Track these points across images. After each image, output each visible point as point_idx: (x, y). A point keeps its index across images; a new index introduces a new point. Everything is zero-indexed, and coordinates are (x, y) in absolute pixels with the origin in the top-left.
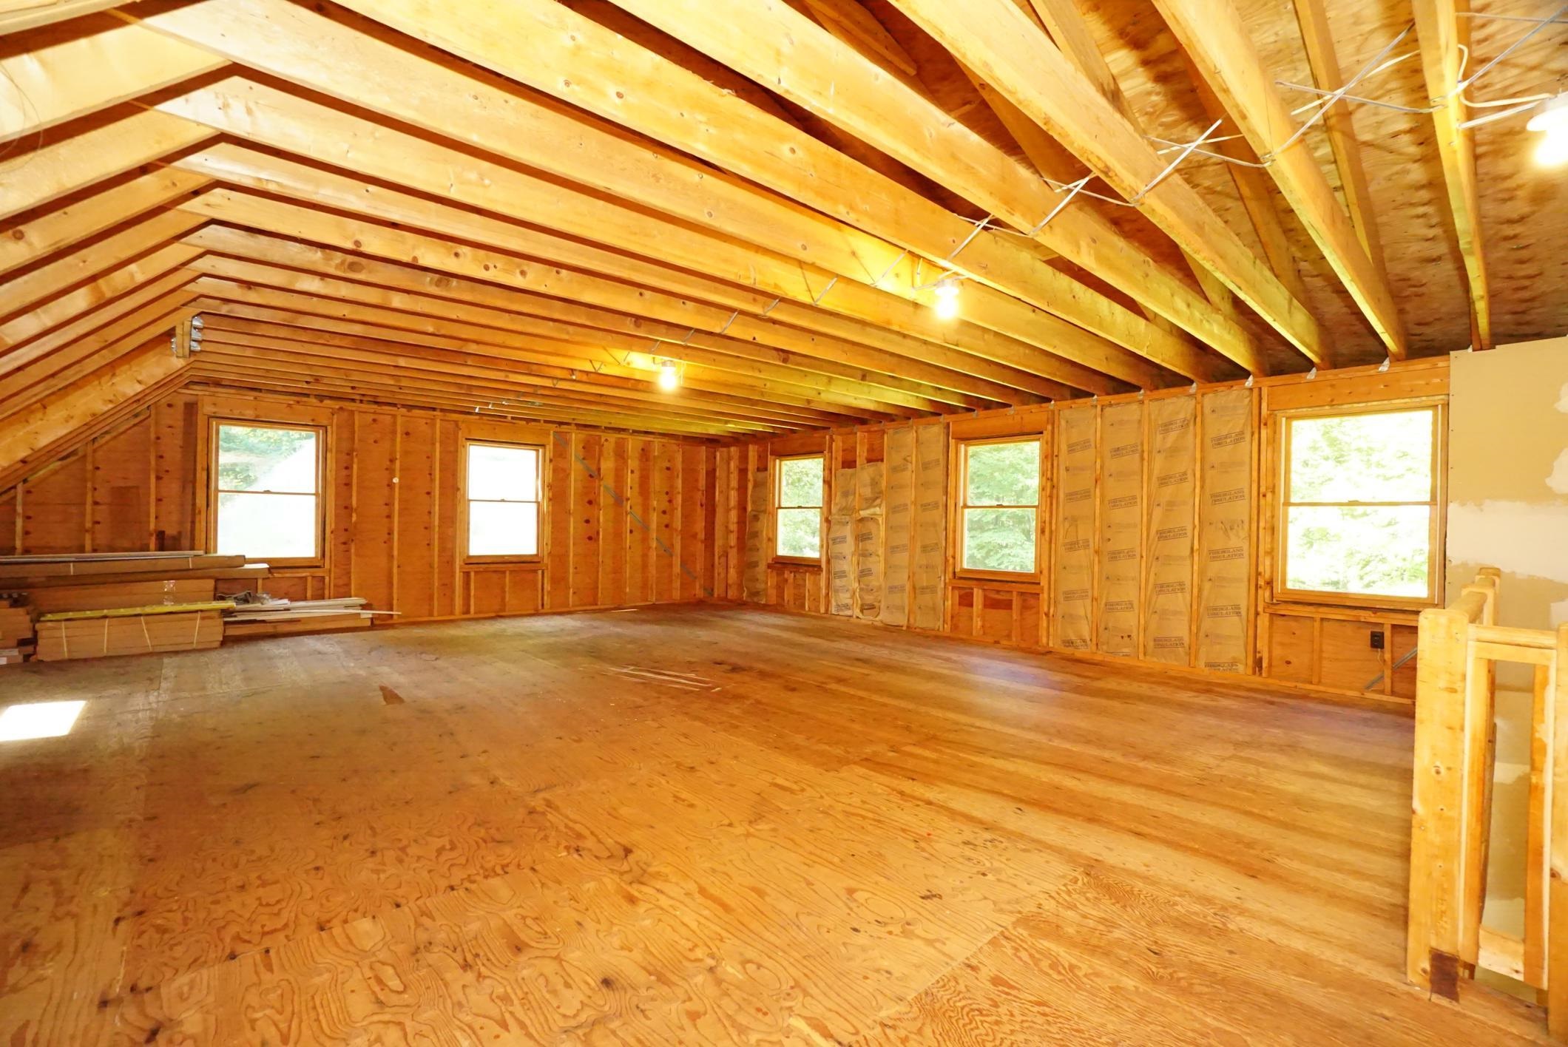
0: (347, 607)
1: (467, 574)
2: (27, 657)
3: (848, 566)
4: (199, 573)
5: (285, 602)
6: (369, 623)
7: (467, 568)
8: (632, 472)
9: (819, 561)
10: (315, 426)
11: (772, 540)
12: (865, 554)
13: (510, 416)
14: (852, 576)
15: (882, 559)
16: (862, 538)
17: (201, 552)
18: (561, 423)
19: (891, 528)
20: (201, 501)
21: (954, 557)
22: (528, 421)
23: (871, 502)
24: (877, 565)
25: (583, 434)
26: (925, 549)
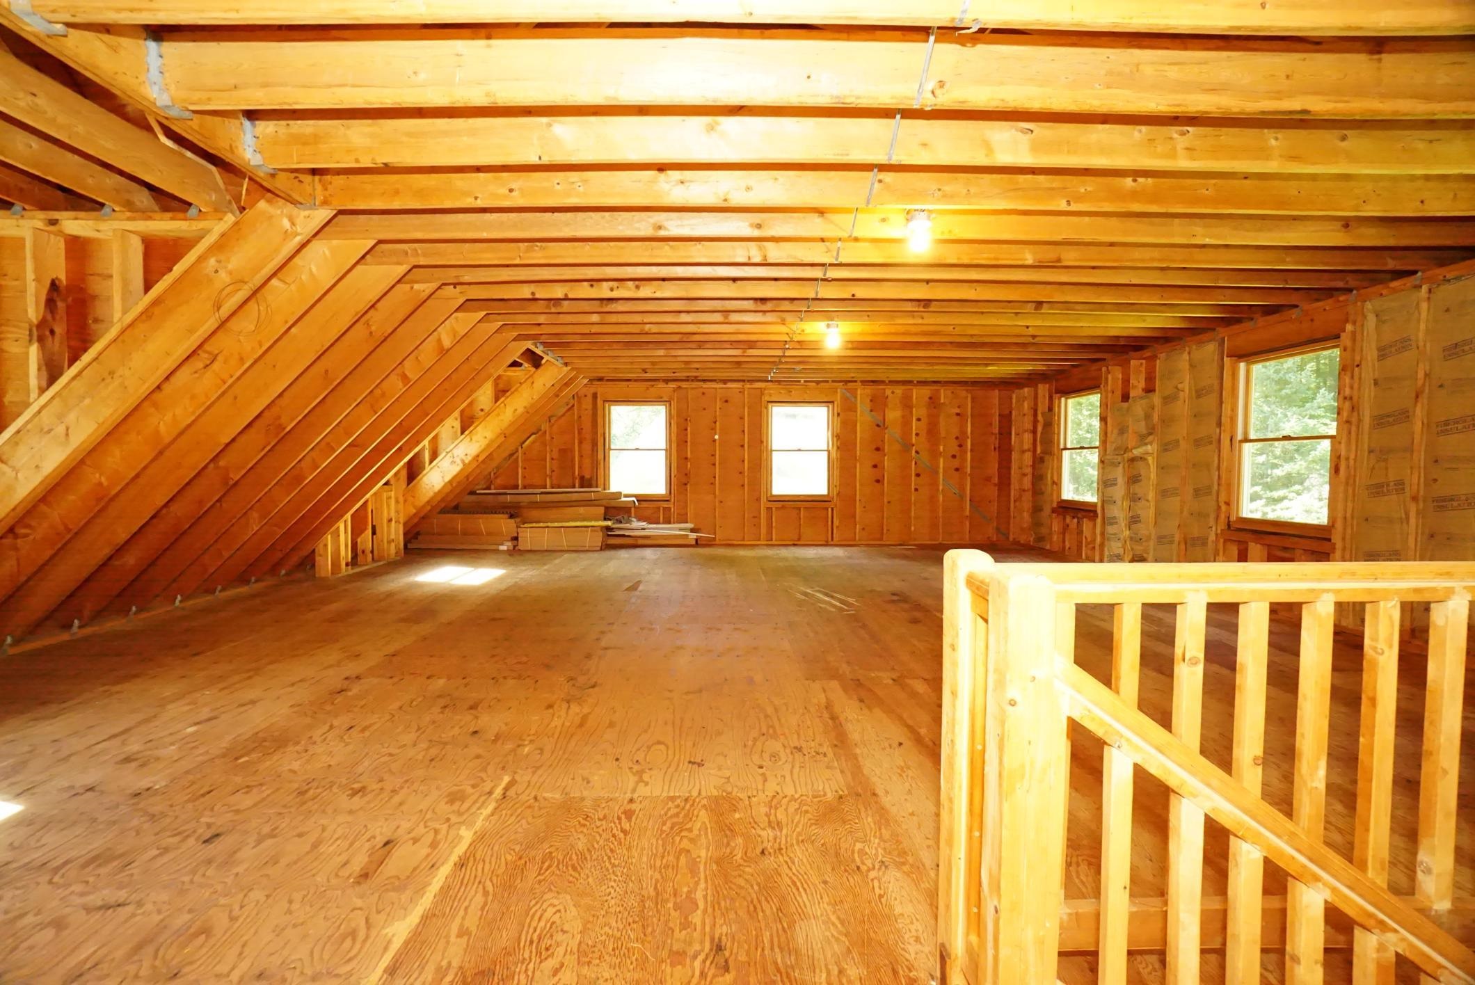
0: (681, 530)
1: (769, 509)
2: (514, 547)
3: (1119, 512)
4: (596, 502)
5: (644, 524)
6: (694, 543)
7: (770, 505)
8: (919, 420)
9: (1094, 505)
10: (668, 402)
11: (1057, 484)
12: (1134, 499)
13: (802, 380)
14: (1123, 524)
15: (1152, 504)
16: (1134, 479)
17: (599, 489)
18: (847, 382)
19: (1162, 468)
20: (600, 456)
21: (1228, 504)
22: (818, 382)
23: (1142, 440)
24: (1148, 512)
25: (869, 390)
26: (1197, 492)
